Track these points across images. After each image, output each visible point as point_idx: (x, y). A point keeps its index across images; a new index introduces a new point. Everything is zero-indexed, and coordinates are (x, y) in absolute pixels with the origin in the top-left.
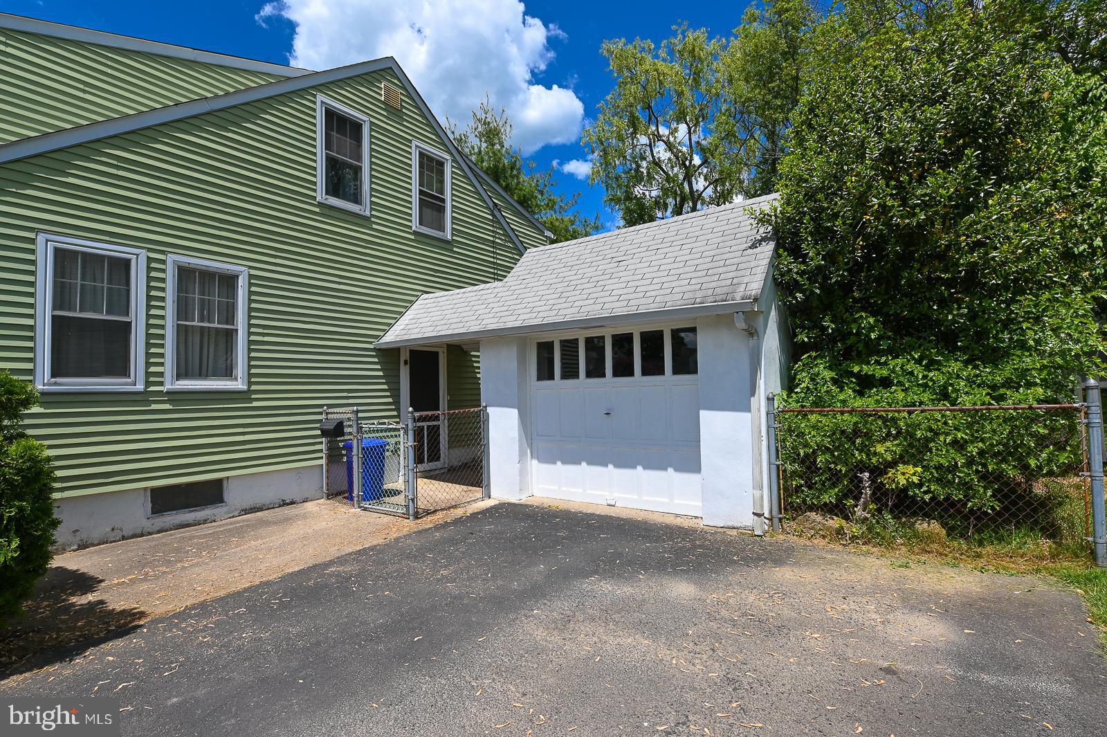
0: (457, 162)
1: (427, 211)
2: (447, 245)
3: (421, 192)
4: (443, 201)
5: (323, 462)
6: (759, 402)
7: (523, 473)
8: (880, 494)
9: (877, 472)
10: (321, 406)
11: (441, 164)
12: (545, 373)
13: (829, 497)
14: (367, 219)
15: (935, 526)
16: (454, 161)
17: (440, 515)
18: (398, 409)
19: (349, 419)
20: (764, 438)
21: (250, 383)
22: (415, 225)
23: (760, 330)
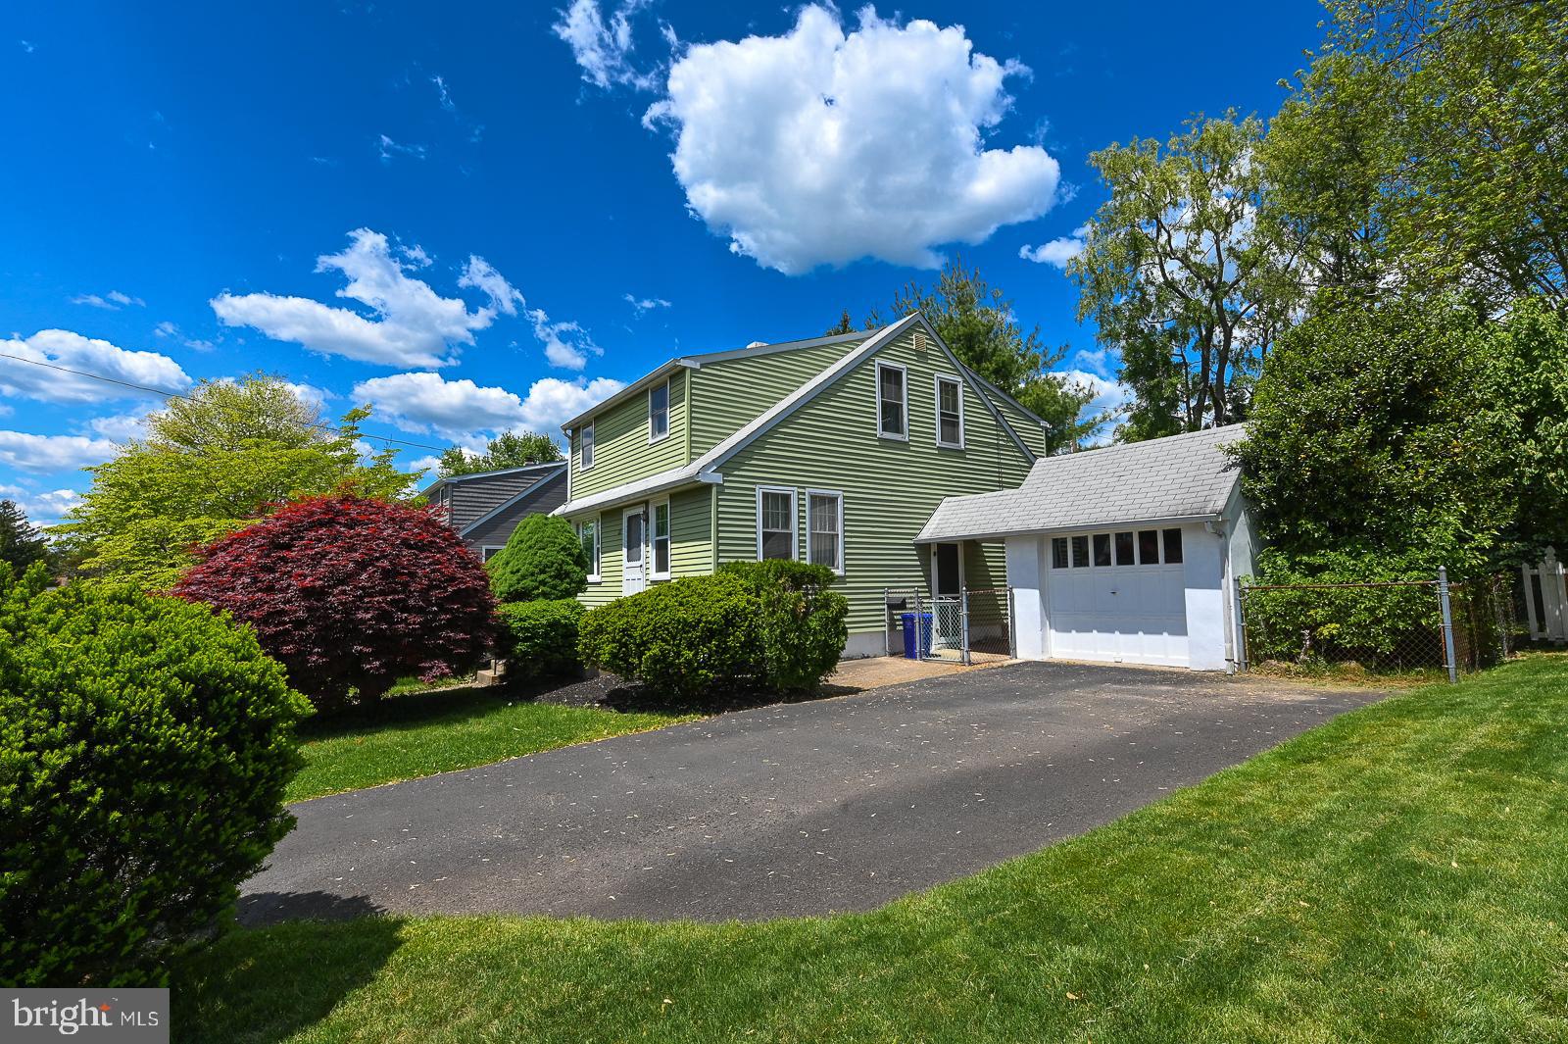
0: (970, 387)
1: (946, 428)
2: (960, 454)
3: (942, 414)
4: (957, 417)
5: (886, 629)
6: (1228, 581)
7: (1044, 639)
8: (1316, 644)
9: (1315, 626)
10: (883, 588)
11: (955, 387)
12: (1060, 561)
13: (1283, 648)
14: (906, 443)
15: (1353, 664)
16: (965, 381)
17: (983, 666)
18: (930, 592)
19: (911, 598)
20: (1233, 608)
21: (846, 571)
22: (938, 442)
23: (1228, 532)
